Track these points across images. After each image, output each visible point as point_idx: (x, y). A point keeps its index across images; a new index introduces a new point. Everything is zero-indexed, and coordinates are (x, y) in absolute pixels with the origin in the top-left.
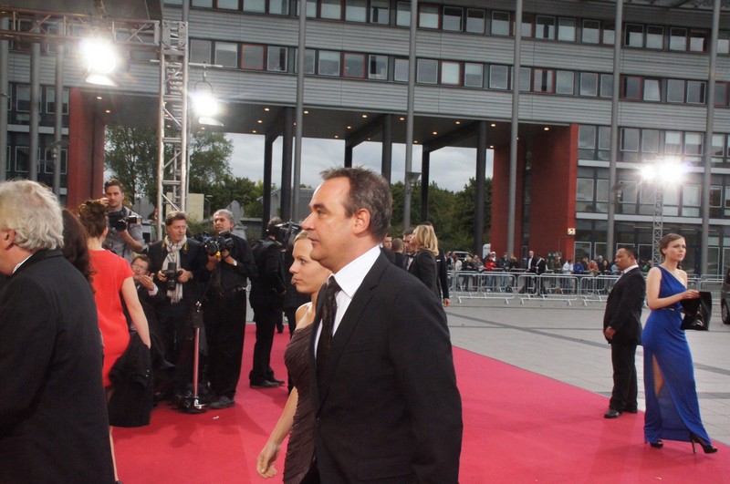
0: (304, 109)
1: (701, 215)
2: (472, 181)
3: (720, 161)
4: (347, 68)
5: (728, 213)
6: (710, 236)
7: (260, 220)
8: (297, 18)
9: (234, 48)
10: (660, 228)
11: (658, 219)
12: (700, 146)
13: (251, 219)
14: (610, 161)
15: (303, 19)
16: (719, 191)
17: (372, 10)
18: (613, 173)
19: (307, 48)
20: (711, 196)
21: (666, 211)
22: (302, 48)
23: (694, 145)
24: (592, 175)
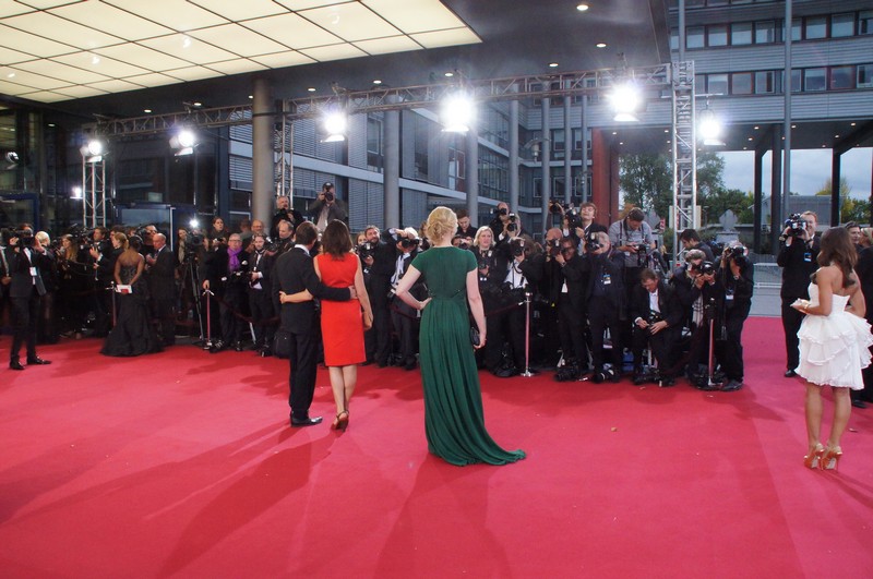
0: (792, 124)
4: (833, 82)
7: (752, 225)
8: (783, 43)
9: (725, 78)
13: (744, 225)
15: (788, 43)
17: (860, 23)
19: (793, 69)
22: (788, 70)
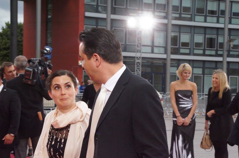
1: (166, 53)
2: (7, 24)
3: (177, 15)
5: (182, 51)
6: (171, 66)
10: (140, 61)
11: (138, 55)
12: (165, 5)
14: (106, 13)
16: (177, 36)
18: (109, 21)
20: (172, 39)
21: (144, 49)
23: (161, 5)
24: (95, 23)
